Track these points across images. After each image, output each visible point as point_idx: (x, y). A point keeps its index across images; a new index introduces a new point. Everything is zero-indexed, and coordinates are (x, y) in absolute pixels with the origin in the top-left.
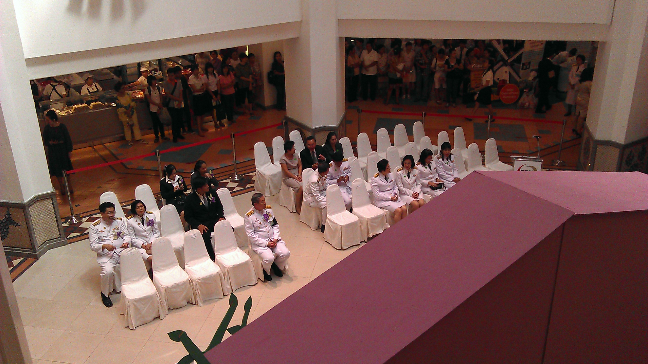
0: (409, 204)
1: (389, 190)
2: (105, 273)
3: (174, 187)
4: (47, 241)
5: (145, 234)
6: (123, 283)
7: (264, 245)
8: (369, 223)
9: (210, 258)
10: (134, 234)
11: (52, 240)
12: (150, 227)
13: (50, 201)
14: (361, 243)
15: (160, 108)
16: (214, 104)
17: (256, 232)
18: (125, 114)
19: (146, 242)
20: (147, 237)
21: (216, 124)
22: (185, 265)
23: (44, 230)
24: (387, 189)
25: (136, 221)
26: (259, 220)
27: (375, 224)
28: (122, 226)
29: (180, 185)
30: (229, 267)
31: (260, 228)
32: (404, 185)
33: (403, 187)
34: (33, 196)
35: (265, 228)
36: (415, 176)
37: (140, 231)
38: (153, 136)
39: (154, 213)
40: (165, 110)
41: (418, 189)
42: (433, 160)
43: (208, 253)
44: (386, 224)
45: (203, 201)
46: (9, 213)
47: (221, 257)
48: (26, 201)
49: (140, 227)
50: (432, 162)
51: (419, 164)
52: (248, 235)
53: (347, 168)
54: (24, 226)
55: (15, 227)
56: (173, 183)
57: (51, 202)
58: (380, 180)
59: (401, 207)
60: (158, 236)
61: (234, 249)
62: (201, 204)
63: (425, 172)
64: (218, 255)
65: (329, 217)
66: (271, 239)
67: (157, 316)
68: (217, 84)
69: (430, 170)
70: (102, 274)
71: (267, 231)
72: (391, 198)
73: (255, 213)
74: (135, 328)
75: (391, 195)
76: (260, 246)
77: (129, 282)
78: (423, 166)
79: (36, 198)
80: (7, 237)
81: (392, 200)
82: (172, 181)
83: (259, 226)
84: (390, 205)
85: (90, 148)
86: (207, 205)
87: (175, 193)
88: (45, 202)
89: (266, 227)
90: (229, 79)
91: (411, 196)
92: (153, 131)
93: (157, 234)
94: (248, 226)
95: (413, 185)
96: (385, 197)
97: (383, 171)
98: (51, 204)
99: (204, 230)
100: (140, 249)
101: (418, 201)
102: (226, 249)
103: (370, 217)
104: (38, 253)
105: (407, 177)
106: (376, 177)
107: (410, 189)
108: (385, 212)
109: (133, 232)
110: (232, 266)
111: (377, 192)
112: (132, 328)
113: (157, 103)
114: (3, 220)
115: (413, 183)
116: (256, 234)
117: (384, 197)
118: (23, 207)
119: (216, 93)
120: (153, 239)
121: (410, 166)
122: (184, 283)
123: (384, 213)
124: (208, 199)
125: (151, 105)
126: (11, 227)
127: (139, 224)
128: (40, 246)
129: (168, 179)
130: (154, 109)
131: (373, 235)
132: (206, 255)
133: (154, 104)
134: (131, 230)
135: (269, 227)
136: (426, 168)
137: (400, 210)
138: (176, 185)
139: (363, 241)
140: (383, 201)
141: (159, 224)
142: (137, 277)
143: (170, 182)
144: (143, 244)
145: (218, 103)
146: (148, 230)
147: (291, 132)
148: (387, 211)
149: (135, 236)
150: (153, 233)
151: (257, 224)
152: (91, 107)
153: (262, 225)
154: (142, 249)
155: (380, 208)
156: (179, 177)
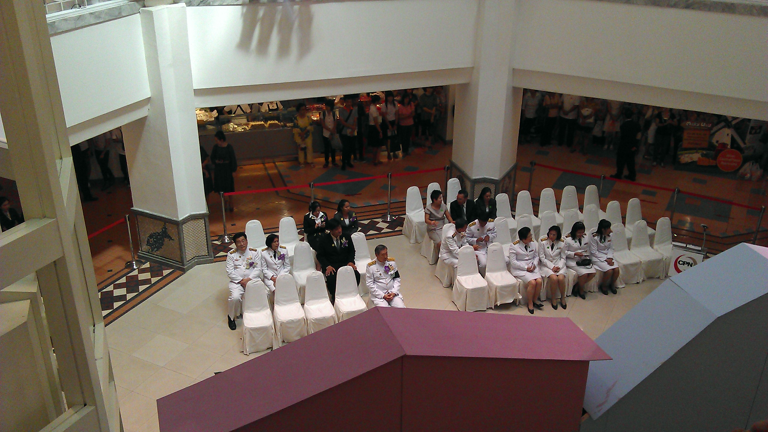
0: (548, 277)
1: (527, 260)
2: (233, 299)
3: (316, 223)
4: (196, 257)
5: (275, 267)
6: (245, 311)
7: (380, 297)
8: (497, 290)
9: (329, 301)
10: (266, 266)
11: (201, 256)
12: (281, 261)
13: (202, 221)
14: (487, 308)
15: (332, 134)
16: (389, 134)
17: (375, 282)
18: (299, 136)
19: (275, 274)
20: (277, 271)
21: (389, 155)
22: (305, 303)
23: (195, 246)
24: (525, 259)
25: (269, 254)
26: (379, 271)
27: (504, 293)
28: (256, 257)
29: (322, 222)
30: (344, 312)
31: (379, 279)
32: (545, 256)
33: (545, 258)
34: (187, 215)
35: (384, 280)
36: (560, 248)
37: (271, 264)
38: (323, 160)
39: (287, 248)
40: (337, 136)
41: (561, 263)
42: (587, 234)
43: (328, 295)
44: (518, 294)
45: (335, 243)
46: (165, 227)
47: (340, 301)
48: (181, 219)
49: (271, 260)
50: (584, 236)
51: (569, 237)
52: (367, 285)
53: (491, 229)
54: (176, 241)
55: (169, 240)
56: (316, 220)
57: (204, 222)
58: (519, 248)
59: (537, 279)
60: (288, 270)
61: (355, 296)
62: (333, 245)
63: (573, 246)
64: (338, 299)
65: (458, 277)
66: (389, 291)
67: (270, 347)
68: (395, 114)
69: (579, 244)
70: (230, 299)
71: (385, 283)
72: (527, 268)
73: (377, 264)
74: (248, 355)
75: (528, 265)
76: (376, 297)
77: (251, 311)
78: (572, 240)
79: (190, 216)
80: (162, 248)
81: (528, 270)
82: (315, 217)
83: (379, 276)
84: (525, 276)
85: (262, 166)
86: (339, 247)
87: (316, 229)
88: (198, 221)
89: (386, 279)
90: (409, 110)
91: (551, 269)
92: (323, 155)
93: (287, 268)
94: (368, 275)
95: (555, 258)
96: (522, 266)
97: (524, 239)
98: (203, 223)
99: (331, 272)
100: (269, 280)
101: (557, 276)
102: (346, 294)
103: (500, 284)
104: (186, 267)
105: (550, 248)
106: (516, 244)
107: (552, 262)
108: (519, 282)
109: (265, 263)
110: (347, 311)
111: (514, 260)
112: (246, 354)
113: (330, 128)
114: (160, 232)
115: (557, 255)
116: (375, 284)
117: (520, 266)
118: (177, 224)
119: (392, 123)
120: (283, 273)
121: (556, 236)
122: (299, 320)
123: (517, 282)
124: (341, 242)
125: (324, 130)
126: (166, 240)
127: (271, 257)
128: (188, 261)
129: (312, 215)
130: (326, 134)
131: (501, 303)
132: (326, 297)
133: (328, 129)
134: (264, 262)
135: (388, 280)
136: (576, 242)
137: (534, 282)
138: (318, 221)
139: (490, 308)
140: (519, 270)
141: (292, 259)
142: (259, 307)
143: (313, 218)
144: (273, 276)
145: (394, 134)
146: (279, 264)
147: (450, 180)
148: (521, 281)
149: (266, 268)
150: (284, 267)
151: (377, 275)
152: (267, 125)
153: (382, 276)
154: (271, 281)
155: (514, 276)
156: (323, 214)
